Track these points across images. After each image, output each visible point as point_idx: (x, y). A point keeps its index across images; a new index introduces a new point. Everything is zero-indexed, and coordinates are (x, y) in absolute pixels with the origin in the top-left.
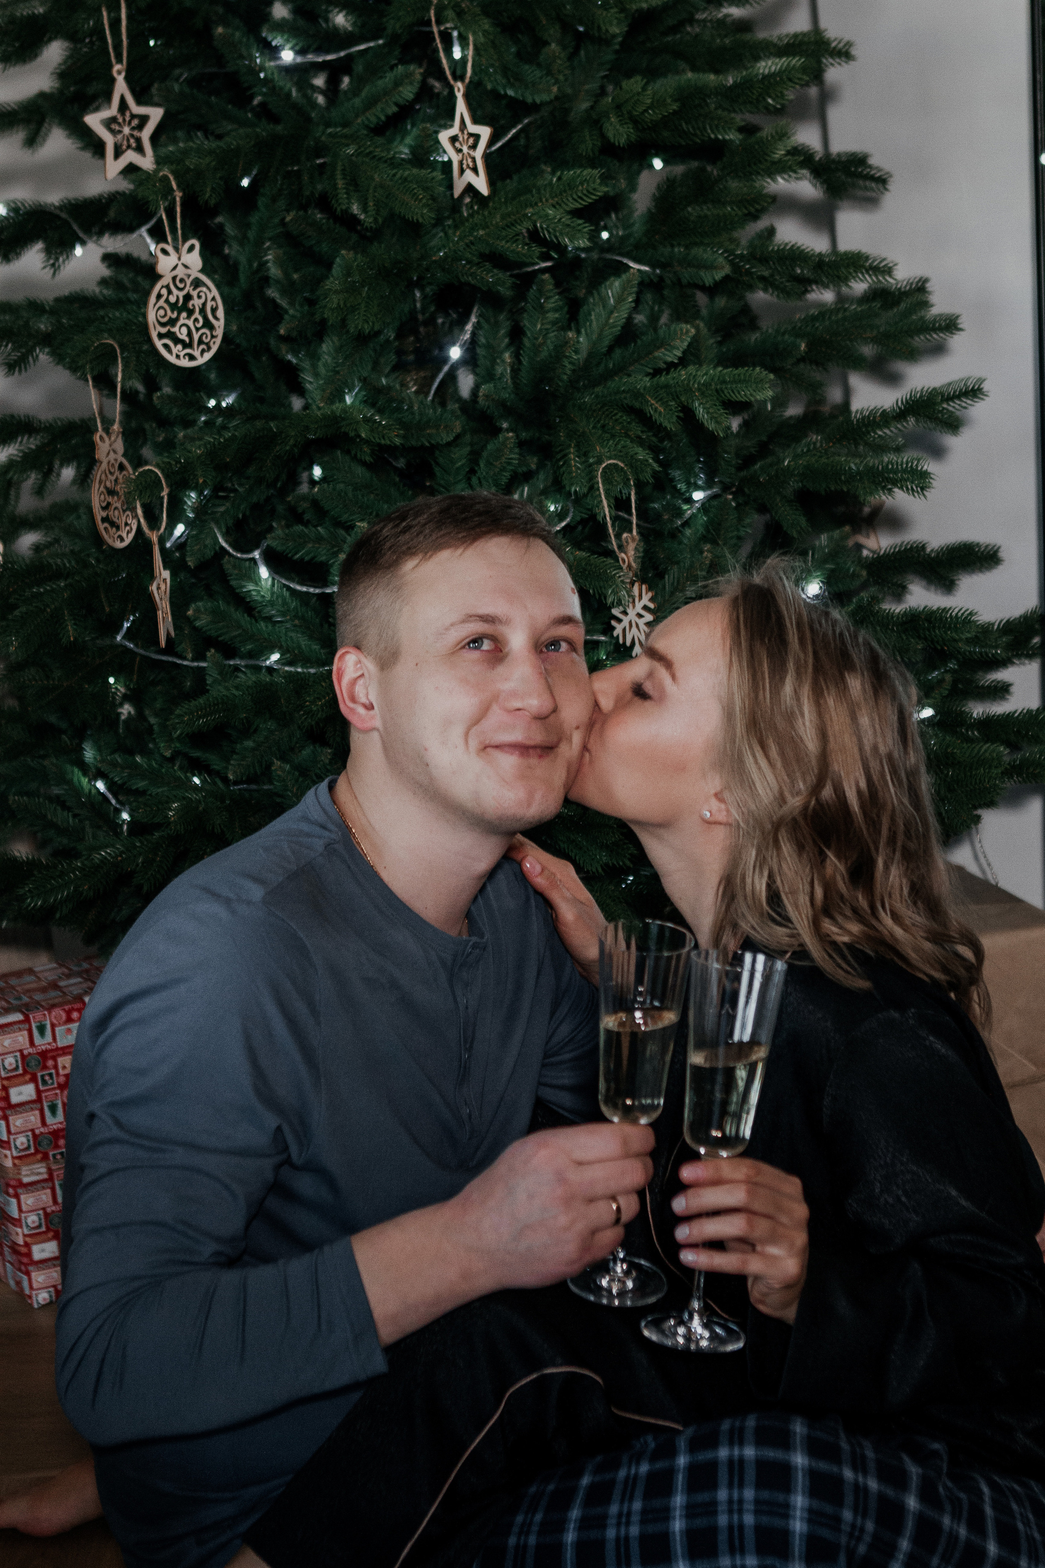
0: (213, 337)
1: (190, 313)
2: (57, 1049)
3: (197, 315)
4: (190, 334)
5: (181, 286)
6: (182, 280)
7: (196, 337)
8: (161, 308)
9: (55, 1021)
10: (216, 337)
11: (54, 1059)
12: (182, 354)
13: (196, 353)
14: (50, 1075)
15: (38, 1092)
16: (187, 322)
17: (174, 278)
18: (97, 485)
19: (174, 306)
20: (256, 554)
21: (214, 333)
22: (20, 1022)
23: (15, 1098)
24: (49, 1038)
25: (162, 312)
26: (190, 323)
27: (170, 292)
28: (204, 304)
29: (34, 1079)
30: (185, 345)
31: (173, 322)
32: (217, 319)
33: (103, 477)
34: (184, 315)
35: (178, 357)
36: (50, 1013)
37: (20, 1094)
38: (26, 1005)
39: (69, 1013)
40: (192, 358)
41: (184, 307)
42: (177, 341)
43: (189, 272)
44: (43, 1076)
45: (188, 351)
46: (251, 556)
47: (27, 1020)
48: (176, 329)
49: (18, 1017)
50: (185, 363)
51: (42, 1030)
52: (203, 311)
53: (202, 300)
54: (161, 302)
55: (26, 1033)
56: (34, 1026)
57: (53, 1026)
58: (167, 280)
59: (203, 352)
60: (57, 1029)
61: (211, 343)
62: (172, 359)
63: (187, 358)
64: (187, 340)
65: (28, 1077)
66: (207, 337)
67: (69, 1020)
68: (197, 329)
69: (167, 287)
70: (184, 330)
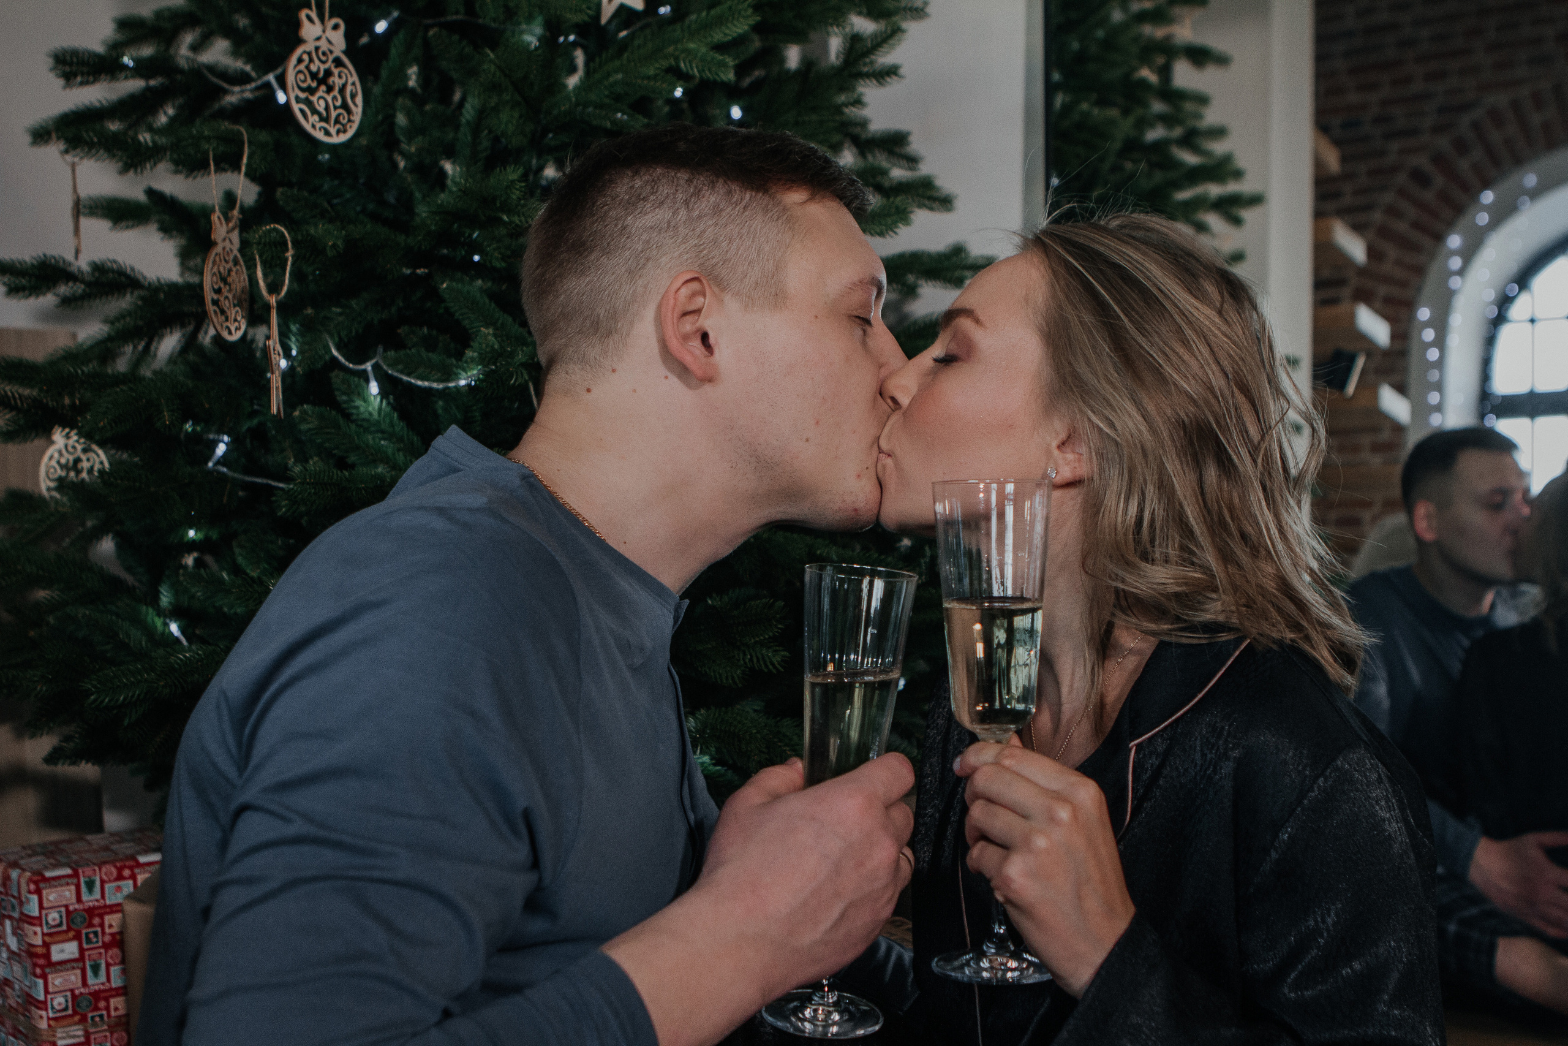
0: (349, 121)
1: (330, 89)
2: (105, 906)
3: (336, 93)
4: (327, 108)
5: (323, 58)
6: (324, 54)
7: (334, 114)
8: (300, 72)
9: (105, 877)
10: (353, 122)
11: (101, 916)
12: (318, 125)
13: (333, 131)
14: (96, 933)
15: (82, 950)
16: (325, 95)
17: (317, 49)
18: (210, 265)
19: (314, 76)
20: (368, 366)
21: (352, 118)
22: (68, 876)
23: (56, 956)
24: (97, 895)
25: (301, 77)
26: (329, 99)
27: (311, 60)
28: (344, 86)
29: (77, 937)
30: (322, 119)
31: (311, 91)
32: (356, 105)
33: (217, 259)
34: (323, 88)
35: (314, 126)
36: (100, 869)
37: (62, 951)
38: (76, 862)
39: (120, 870)
40: (327, 133)
41: (323, 79)
42: (315, 111)
43: (332, 48)
44: (87, 934)
45: (324, 124)
46: (363, 367)
47: (76, 874)
48: (314, 99)
49: (69, 871)
50: (320, 135)
51: (90, 885)
52: (342, 90)
53: (343, 81)
54: (302, 67)
55: (73, 888)
56: (82, 880)
57: (103, 882)
58: (310, 46)
59: (338, 132)
60: (107, 886)
61: (348, 126)
62: (308, 127)
63: (323, 131)
64: (324, 113)
65: (71, 934)
66: (344, 119)
67: (120, 877)
68: (336, 108)
69: (309, 54)
70: (322, 103)
